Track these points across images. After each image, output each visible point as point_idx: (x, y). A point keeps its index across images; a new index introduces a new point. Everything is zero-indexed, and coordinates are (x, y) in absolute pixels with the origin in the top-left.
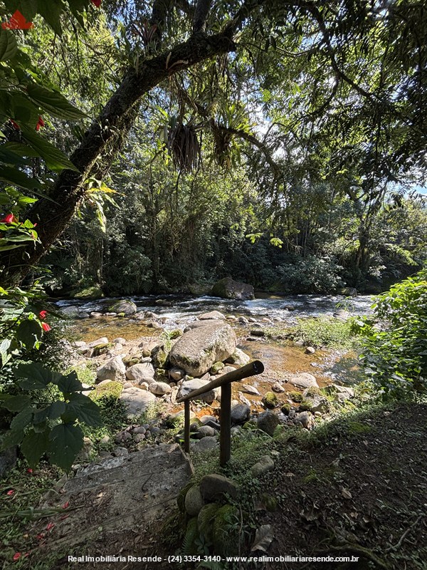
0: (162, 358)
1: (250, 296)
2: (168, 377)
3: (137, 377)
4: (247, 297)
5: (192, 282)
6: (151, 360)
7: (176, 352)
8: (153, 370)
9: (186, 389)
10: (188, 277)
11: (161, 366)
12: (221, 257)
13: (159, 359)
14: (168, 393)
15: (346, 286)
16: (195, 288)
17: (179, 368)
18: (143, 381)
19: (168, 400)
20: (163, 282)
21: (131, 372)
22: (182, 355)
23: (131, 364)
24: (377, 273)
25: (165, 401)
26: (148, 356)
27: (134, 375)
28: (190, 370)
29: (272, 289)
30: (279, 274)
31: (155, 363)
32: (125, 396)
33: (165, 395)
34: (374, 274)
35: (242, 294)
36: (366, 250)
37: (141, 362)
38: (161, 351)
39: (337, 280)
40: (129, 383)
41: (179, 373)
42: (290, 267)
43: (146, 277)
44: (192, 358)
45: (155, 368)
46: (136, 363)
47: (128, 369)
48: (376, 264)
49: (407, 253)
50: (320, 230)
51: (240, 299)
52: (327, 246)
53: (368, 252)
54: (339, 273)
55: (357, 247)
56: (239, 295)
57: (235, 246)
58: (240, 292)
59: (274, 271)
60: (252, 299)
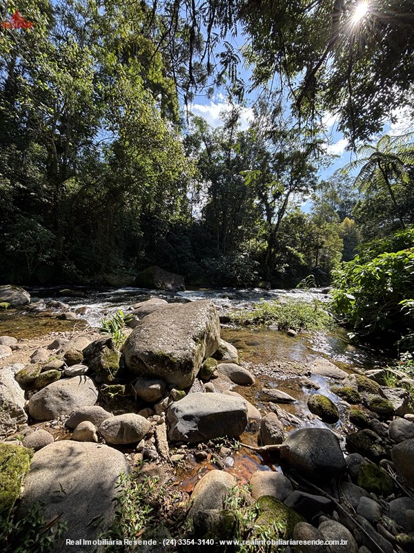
0: (111, 360)
1: (181, 287)
2: (132, 398)
3: (61, 410)
4: (178, 289)
5: (108, 272)
6: (87, 369)
7: (140, 346)
8: (94, 388)
9: (188, 418)
10: (103, 264)
11: (111, 377)
12: (143, 246)
13: (106, 364)
14: (148, 436)
15: (261, 280)
16: (112, 278)
17: (153, 378)
18: (81, 417)
19: (154, 453)
20: (69, 267)
21: (43, 402)
22: (156, 351)
23: (39, 384)
24: (283, 270)
25: (147, 457)
26: (77, 362)
27: (52, 407)
28: (176, 377)
29: (198, 282)
30: (205, 267)
31: (97, 374)
32: (42, 479)
33: (143, 443)
34: (281, 271)
35: (172, 284)
36: (272, 250)
37: (65, 376)
38: (106, 349)
39: (255, 275)
40: (39, 432)
41: (157, 386)
42: (213, 261)
43: (47, 256)
44: (178, 355)
45: (98, 384)
46: (52, 379)
47: (36, 396)
48: (281, 263)
49: (301, 255)
50: (240, 227)
51: (171, 291)
52: (243, 244)
53: (275, 253)
54: (255, 268)
55: (266, 245)
56: (169, 286)
57: (158, 235)
58: (170, 282)
59: (199, 265)
60: (183, 291)
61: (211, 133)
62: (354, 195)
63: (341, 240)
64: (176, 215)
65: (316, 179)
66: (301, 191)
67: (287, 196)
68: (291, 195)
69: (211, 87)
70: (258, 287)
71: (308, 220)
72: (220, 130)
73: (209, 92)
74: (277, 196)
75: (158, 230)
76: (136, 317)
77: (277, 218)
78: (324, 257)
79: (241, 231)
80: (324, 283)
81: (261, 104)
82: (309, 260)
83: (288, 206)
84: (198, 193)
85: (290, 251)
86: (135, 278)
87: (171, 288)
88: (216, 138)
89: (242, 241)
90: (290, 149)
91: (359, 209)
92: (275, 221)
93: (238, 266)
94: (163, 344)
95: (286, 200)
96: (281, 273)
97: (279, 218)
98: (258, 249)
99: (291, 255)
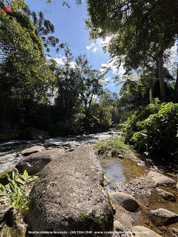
4: (45, 138)
15: (85, 131)
30: (58, 126)
36: (87, 118)
42: (62, 123)
48: (92, 123)
49: (98, 120)
50: (74, 108)
51: (41, 140)
52: (75, 115)
53: (89, 119)
54: (82, 125)
55: (85, 116)
56: (40, 137)
57: (32, 111)
58: (41, 135)
59: (55, 125)
60: (48, 139)
61: (58, 66)
62: (112, 97)
63: (111, 113)
64: (42, 102)
65: (102, 89)
66: (97, 94)
67: (92, 95)
68: (94, 95)
69: (58, 48)
70: (84, 134)
71: (100, 106)
72: (62, 66)
73: (57, 50)
74: (88, 95)
75: (32, 108)
76: (28, 163)
77: (89, 104)
78: (106, 120)
79: (75, 109)
80: (107, 130)
81: (79, 59)
82: (101, 121)
83: (92, 100)
84: (53, 92)
85: (94, 118)
86: (18, 135)
87: (42, 138)
88: (61, 69)
89: (74, 114)
90: (92, 77)
91: (118, 102)
92: (88, 105)
93: (74, 125)
94: (79, 201)
95: (92, 97)
96: (92, 127)
97: (90, 104)
98: (82, 117)
99: (94, 119)
